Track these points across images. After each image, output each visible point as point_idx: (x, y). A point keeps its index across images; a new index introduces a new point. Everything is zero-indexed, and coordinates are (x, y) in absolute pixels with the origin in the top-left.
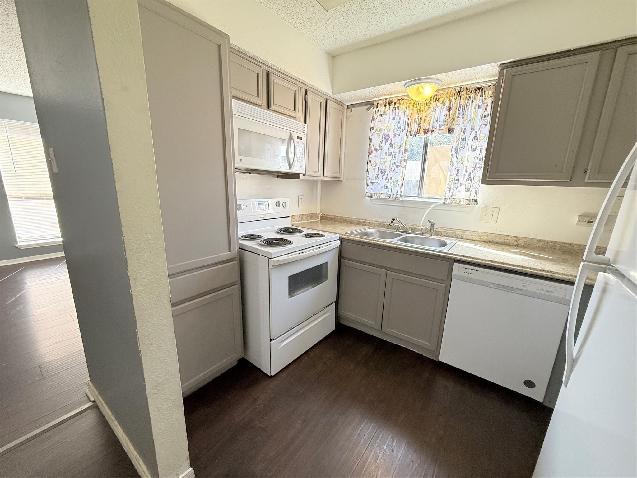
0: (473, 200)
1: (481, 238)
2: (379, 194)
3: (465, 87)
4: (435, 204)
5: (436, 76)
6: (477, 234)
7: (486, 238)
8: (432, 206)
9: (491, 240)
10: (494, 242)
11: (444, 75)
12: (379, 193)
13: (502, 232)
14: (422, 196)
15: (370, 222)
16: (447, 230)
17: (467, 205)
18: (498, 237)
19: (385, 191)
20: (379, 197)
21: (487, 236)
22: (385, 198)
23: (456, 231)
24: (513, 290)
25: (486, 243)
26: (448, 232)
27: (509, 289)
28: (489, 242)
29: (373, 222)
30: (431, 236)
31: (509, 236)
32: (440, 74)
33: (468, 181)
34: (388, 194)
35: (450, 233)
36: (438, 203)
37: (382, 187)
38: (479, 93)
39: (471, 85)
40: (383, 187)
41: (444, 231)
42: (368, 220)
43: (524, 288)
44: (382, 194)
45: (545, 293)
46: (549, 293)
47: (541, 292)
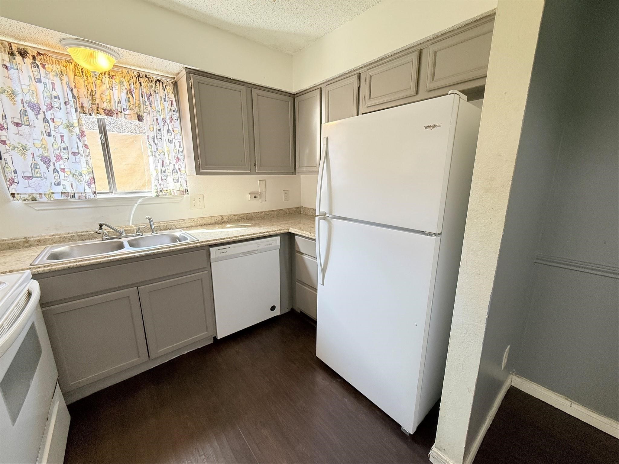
0: (185, 190)
1: (198, 223)
2: (49, 194)
3: (144, 74)
4: (143, 199)
5: (119, 49)
6: (193, 220)
7: (201, 222)
8: (139, 201)
9: (205, 223)
10: (208, 224)
11: (128, 53)
12: (48, 192)
13: (210, 214)
14: (118, 191)
15: (39, 239)
16: (164, 223)
17: (180, 195)
18: (210, 220)
19: (59, 189)
20: (50, 198)
21: (201, 220)
22: (60, 200)
23: (174, 222)
24: (253, 253)
25: (203, 226)
26: (167, 225)
27: (251, 253)
28: (205, 225)
29: (47, 237)
30: (153, 233)
31: (216, 216)
32: (125, 50)
33: (174, 172)
34: (65, 193)
35: (169, 225)
36: (147, 197)
37: (51, 183)
38: (160, 85)
39: (150, 74)
40: (53, 183)
41: (162, 225)
42: (33, 237)
43: (259, 248)
44: (53, 193)
45: (269, 246)
46: (271, 246)
47: (267, 246)
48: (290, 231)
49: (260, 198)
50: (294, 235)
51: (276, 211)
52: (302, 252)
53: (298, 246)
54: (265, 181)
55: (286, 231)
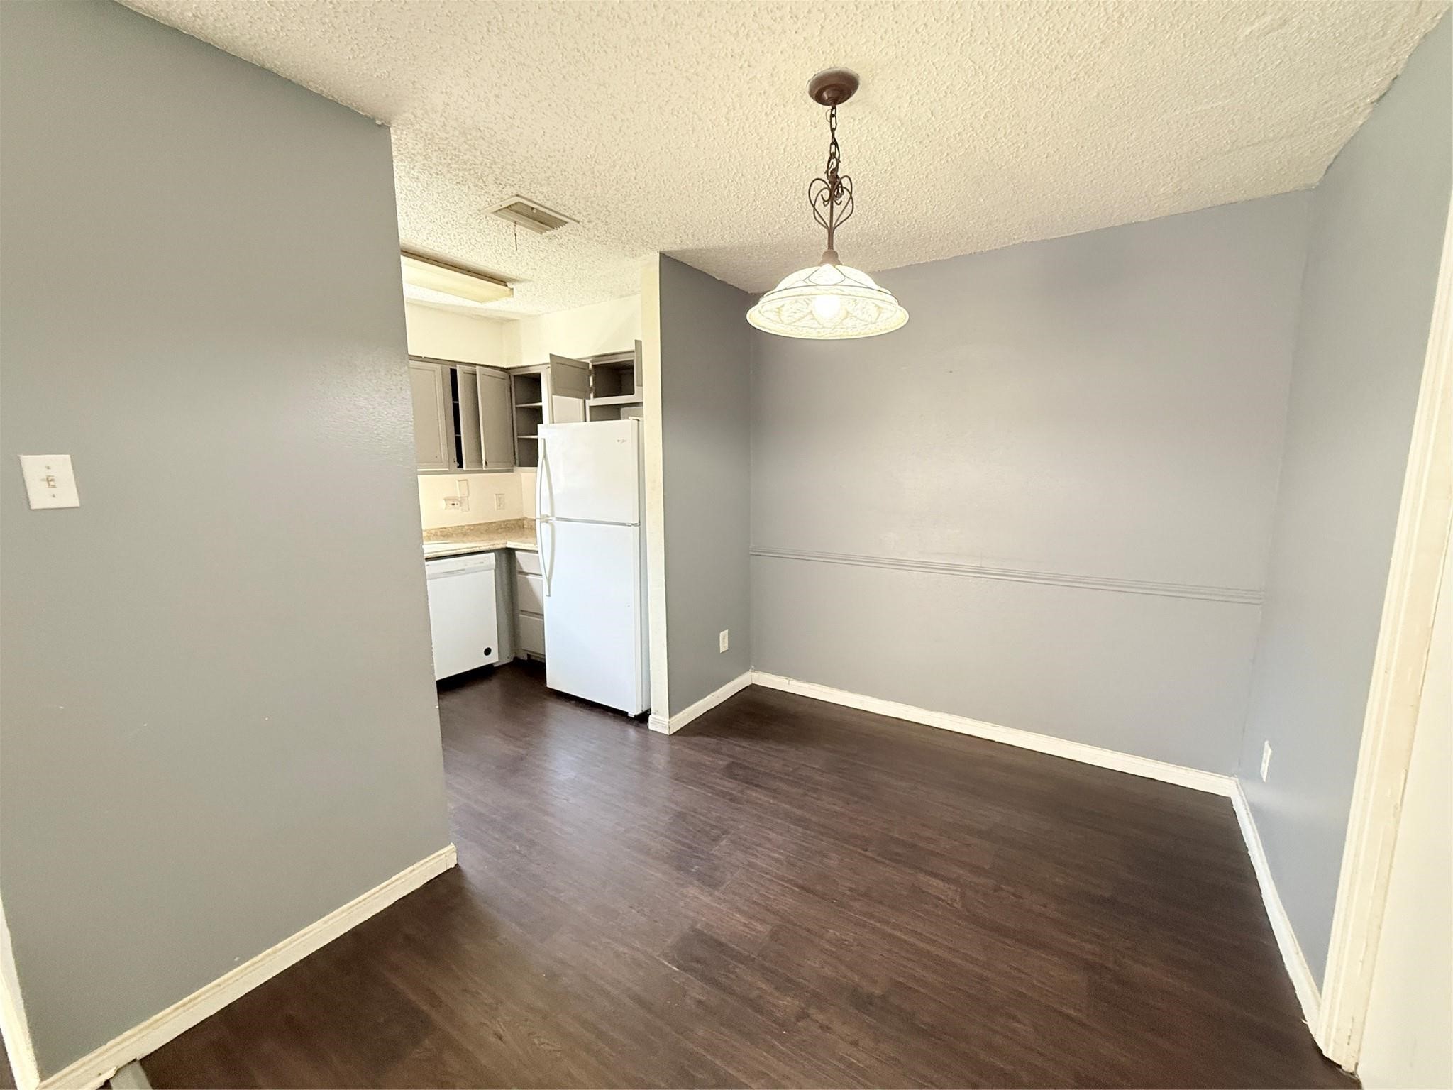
24: (458, 573)
27: (455, 573)
43: (466, 567)
45: (479, 565)
46: (482, 565)
47: (476, 566)
48: (508, 546)
49: (460, 506)
50: (514, 550)
51: (485, 524)
52: (526, 570)
53: (519, 565)
54: (467, 483)
55: (503, 546)
